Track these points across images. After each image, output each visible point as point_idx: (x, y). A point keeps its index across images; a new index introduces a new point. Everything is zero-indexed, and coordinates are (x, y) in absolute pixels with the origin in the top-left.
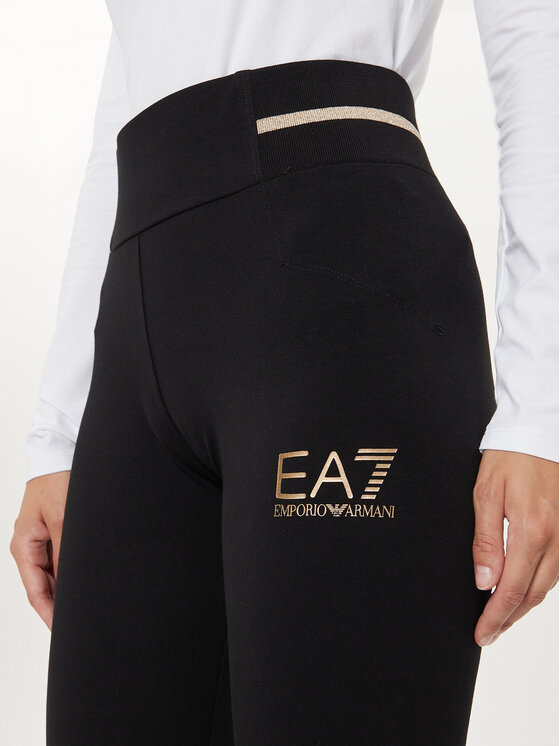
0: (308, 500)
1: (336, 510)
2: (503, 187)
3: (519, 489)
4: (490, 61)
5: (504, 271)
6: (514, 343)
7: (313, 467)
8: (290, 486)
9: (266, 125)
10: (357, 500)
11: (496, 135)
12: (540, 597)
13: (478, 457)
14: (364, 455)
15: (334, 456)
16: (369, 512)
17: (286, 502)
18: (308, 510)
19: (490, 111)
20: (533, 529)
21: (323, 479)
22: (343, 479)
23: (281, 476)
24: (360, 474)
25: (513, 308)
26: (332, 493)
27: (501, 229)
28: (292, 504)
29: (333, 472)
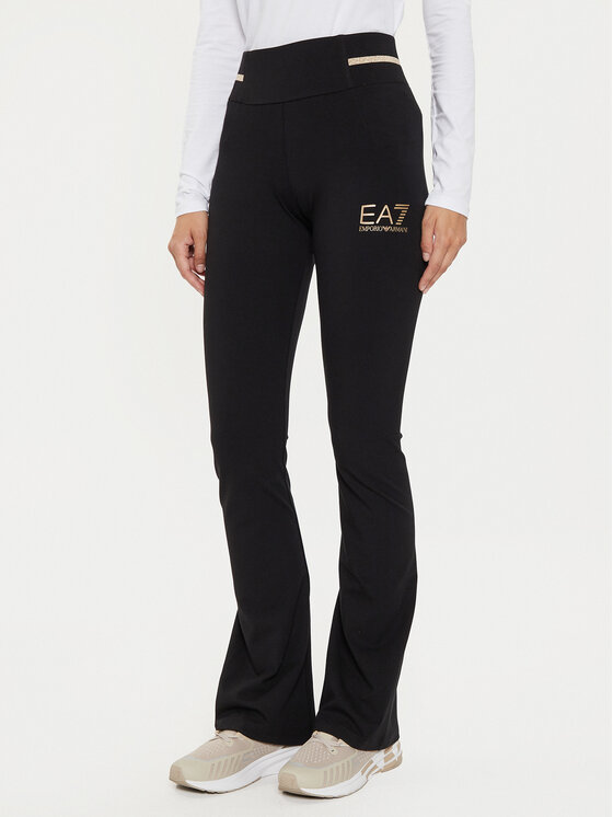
0: (375, 224)
1: (386, 229)
2: (435, 89)
3: (441, 223)
4: (427, 27)
5: (435, 127)
6: (442, 160)
7: (377, 211)
8: (366, 219)
9: (352, 62)
10: (394, 225)
11: (430, 63)
12: (444, 270)
13: (425, 207)
14: (398, 207)
15: (386, 207)
16: (399, 230)
17: (365, 226)
18: (375, 229)
19: (427, 52)
20: (444, 240)
21: (381, 216)
22: (389, 216)
23: (362, 215)
24: (395, 214)
25: (442, 145)
26: (385, 222)
27: (432, 107)
28: (366, 226)
29: (386, 213)
